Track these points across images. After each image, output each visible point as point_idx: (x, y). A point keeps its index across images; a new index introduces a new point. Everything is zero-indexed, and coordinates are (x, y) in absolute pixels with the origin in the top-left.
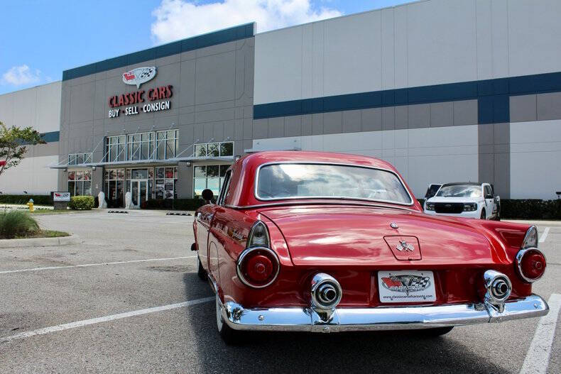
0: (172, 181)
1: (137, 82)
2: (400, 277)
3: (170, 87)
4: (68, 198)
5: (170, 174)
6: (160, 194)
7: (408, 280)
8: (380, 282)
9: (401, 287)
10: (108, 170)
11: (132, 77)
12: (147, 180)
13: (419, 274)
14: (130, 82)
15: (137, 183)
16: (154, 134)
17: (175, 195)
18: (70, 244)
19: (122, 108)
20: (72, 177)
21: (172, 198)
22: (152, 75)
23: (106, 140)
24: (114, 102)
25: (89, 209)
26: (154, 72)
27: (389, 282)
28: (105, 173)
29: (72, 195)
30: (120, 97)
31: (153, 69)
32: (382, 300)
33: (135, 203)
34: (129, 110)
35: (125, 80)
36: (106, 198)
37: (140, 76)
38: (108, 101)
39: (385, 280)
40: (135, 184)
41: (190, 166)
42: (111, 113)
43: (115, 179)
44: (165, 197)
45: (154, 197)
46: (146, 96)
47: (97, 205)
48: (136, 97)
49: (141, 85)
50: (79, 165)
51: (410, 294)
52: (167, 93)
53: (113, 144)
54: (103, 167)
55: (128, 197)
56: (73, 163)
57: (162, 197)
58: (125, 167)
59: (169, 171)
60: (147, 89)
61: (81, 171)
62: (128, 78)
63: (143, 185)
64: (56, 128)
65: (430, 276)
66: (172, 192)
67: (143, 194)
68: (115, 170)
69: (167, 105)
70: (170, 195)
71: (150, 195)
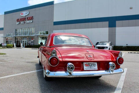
0: (33, 41)
1: (24, 15)
2: (89, 64)
3: (33, 17)
4: (6, 45)
7: (91, 64)
8: (84, 65)
9: (89, 66)
10: (17, 38)
11: (23, 14)
12: (26, 40)
13: (93, 63)
14: (22, 15)
15: (24, 41)
16: (28, 29)
17: (34, 44)
18: (6, 56)
19: (20, 22)
20: (7, 39)
21: (33, 45)
22: (28, 14)
23: (16, 30)
24: (18, 20)
25: (11, 48)
26: (28, 13)
27: (86, 65)
28: (16, 39)
29: (7, 44)
30: (20, 19)
31: (28, 12)
32: (84, 69)
33: (24, 46)
34: (22, 22)
35: (21, 15)
36: (16, 45)
37: (25, 14)
38: (16, 20)
39: (85, 65)
41: (37, 37)
42: (17, 23)
43: (18, 40)
45: (28, 45)
46: (26, 19)
47: (13, 46)
48: (24, 19)
49: (25, 16)
50: (9, 36)
51: (91, 68)
52: (32, 18)
53: (18, 31)
54: (15, 37)
55: (22, 45)
56: (7, 36)
57: (30, 45)
58: (21, 37)
59: (32, 38)
60: (26, 17)
61: (9, 38)
62: (22, 14)
63: (25, 42)
64: (3, 27)
65: (96, 64)
66: (33, 43)
67: (25, 44)
69: (32, 21)
70: (32, 44)
71: (27, 44)
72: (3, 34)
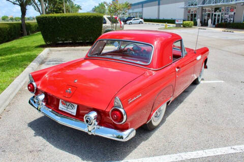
0: (233, 13)
4: (182, 22)
5: (232, 10)
6: (226, 20)
7: (68, 104)
8: (60, 101)
9: (66, 106)
10: (204, 9)
12: (221, 13)
17: (233, 21)
20: (189, 12)
21: (232, 22)
27: (63, 103)
28: (202, 10)
33: (214, 24)
39: (62, 102)
40: (215, 15)
41: (243, 5)
43: (207, 12)
44: (228, 21)
45: (223, 21)
47: (196, 24)
51: (68, 110)
54: (202, 7)
56: (189, 6)
57: (227, 21)
58: (211, 7)
59: (232, 8)
61: (193, 9)
63: (219, 15)
66: (232, 19)
67: (218, 20)
68: (207, 9)
70: (231, 21)
71: (221, 20)
72: (184, 3)
